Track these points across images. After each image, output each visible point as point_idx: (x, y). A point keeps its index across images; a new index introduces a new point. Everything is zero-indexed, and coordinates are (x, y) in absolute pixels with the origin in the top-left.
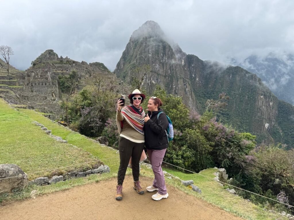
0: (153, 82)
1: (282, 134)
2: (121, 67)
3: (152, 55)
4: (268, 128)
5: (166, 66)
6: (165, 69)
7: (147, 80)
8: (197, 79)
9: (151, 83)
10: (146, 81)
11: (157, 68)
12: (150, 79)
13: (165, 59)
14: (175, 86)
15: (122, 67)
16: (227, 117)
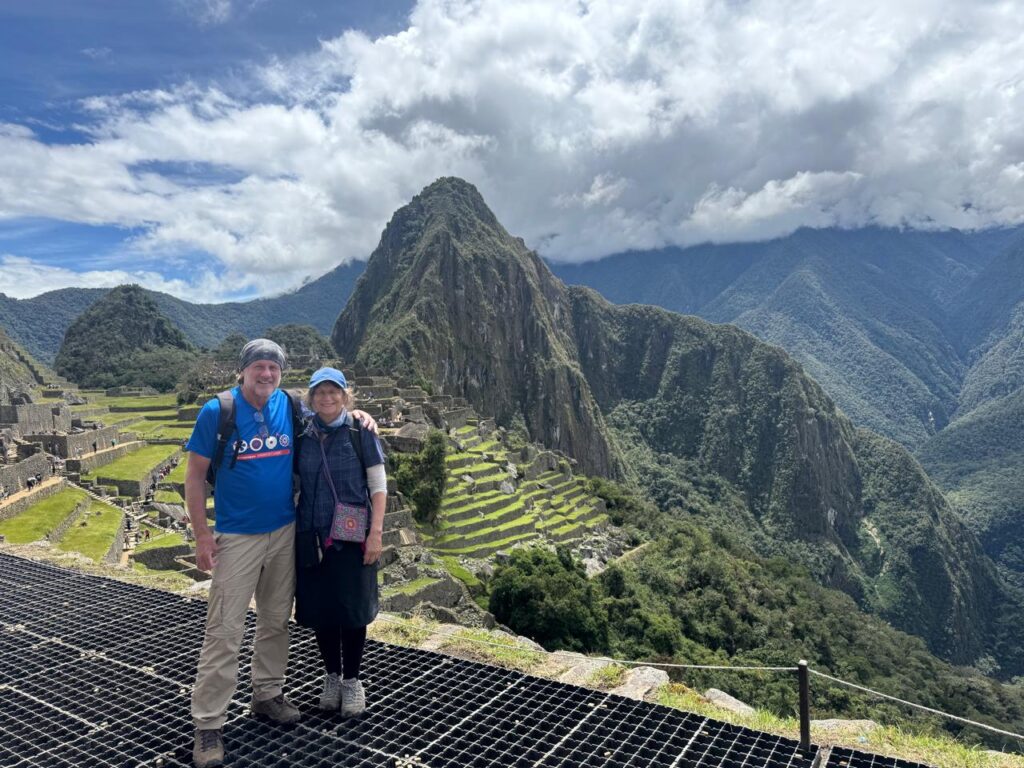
0: (474, 382)
1: (878, 541)
2: (352, 330)
3: (466, 292)
4: (835, 522)
5: (512, 328)
6: (508, 338)
7: (455, 377)
8: (604, 367)
9: (465, 388)
10: (450, 381)
11: (483, 336)
12: (464, 374)
13: (507, 305)
14: (543, 396)
15: (355, 330)
16: (710, 494)
